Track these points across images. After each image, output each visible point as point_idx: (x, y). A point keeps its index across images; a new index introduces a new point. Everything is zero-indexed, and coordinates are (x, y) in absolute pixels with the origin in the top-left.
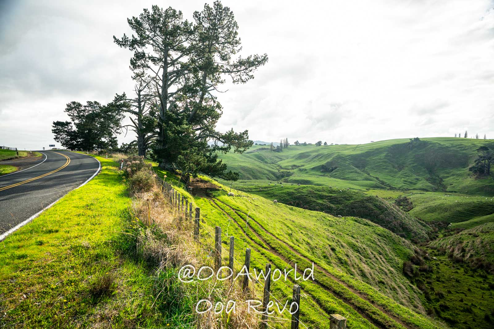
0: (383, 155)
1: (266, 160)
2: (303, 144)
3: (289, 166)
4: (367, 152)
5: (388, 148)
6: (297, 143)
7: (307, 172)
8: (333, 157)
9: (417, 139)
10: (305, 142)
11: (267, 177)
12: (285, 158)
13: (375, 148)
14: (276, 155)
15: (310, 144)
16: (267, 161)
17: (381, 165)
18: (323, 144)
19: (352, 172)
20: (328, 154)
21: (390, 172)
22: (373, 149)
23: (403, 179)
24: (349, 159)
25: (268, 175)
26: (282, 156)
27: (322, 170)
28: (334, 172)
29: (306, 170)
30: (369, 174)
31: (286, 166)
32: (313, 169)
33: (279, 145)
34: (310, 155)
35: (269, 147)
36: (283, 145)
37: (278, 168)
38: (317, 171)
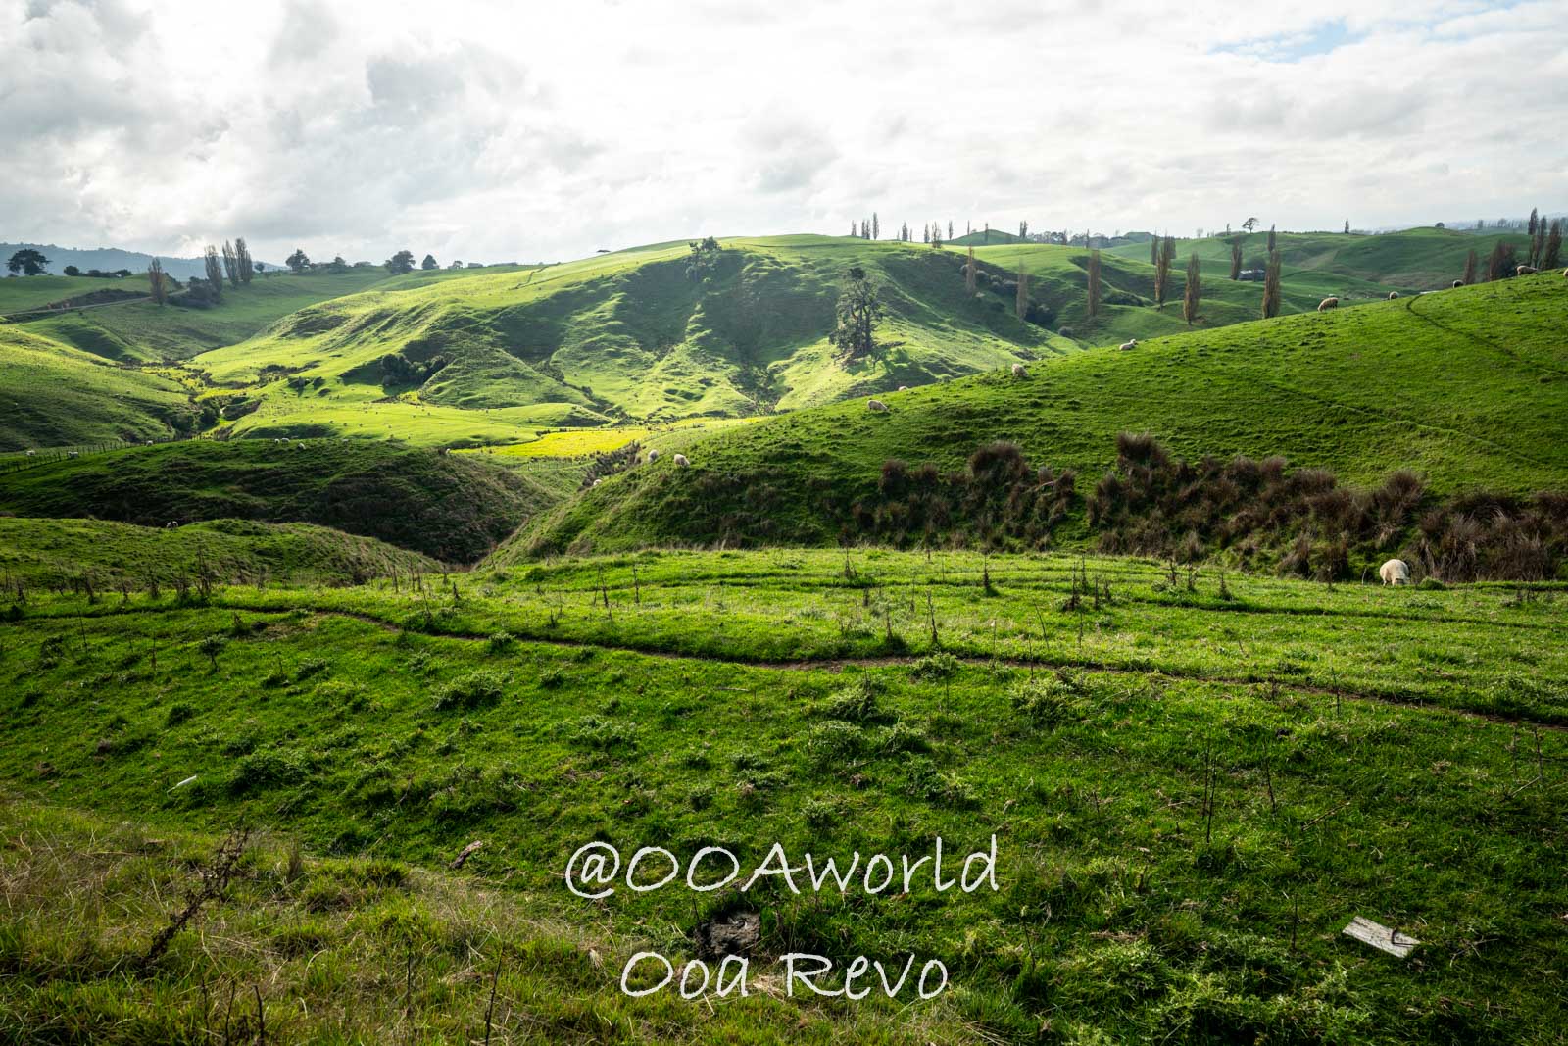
0: (608, 306)
1: (130, 351)
2: (328, 265)
3: (243, 372)
4: (556, 296)
5: (628, 276)
6: (297, 260)
7: (324, 393)
8: (431, 320)
9: (710, 244)
10: (338, 259)
11: (121, 431)
12: (235, 337)
13: (584, 279)
14: (188, 325)
15: (360, 266)
16: (137, 355)
17: (604, 340)
18: (418, 265)
19: (500, 376)
20: (413, 309)
21: (630, 365)
22: (580, 283)
23: (666, 386)
24: (493, 327)
25: (125, 420)
26: (223, 327)
27: (387, 378)
28: (433, 383)
29: (318, 382)
30: (560, 379)
31: (233, 374)
32: (350, 377)
33: (203, 276)
34: (348, 318)
35: (146, 287)
36: (225, 275)
37: (190, 383)
38: (370, 382)
